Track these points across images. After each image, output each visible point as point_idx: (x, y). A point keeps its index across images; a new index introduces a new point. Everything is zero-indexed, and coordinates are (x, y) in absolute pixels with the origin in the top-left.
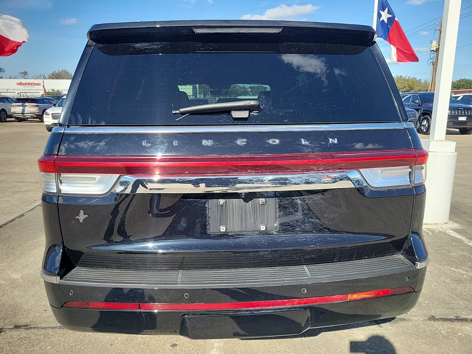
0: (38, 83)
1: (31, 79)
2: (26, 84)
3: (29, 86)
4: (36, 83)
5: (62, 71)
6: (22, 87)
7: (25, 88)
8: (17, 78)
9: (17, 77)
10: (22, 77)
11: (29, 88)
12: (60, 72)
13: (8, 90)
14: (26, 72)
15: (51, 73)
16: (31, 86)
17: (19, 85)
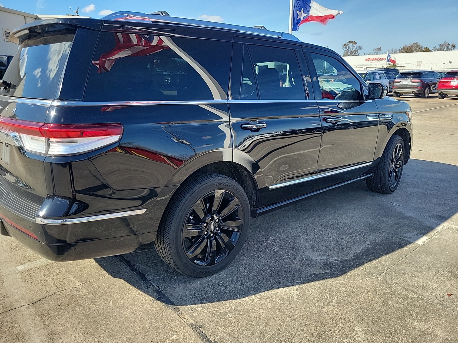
0: (384, 58)
1: (383, 54)
2: (373, 59)
3: (375, 61)
4: (381, 58)
5: (414, 44)
6: (368, 63)
7: (371, 63)
8: (371, 55)
9: (371, 53)
10: (375, 53)
11: (375, 63)
12: (411, 45)
13: (357, 66)
14: (380, 48)
15: (402, 47)
16: (377, 61)
17: (367, 61)
